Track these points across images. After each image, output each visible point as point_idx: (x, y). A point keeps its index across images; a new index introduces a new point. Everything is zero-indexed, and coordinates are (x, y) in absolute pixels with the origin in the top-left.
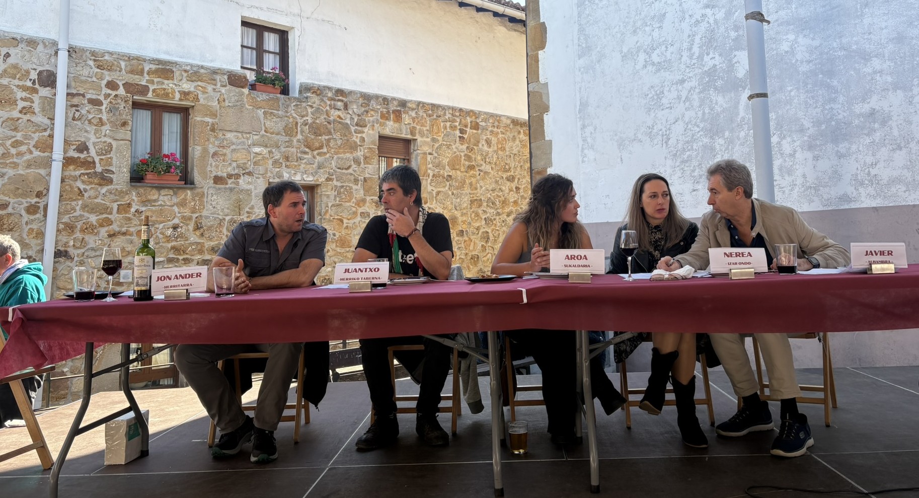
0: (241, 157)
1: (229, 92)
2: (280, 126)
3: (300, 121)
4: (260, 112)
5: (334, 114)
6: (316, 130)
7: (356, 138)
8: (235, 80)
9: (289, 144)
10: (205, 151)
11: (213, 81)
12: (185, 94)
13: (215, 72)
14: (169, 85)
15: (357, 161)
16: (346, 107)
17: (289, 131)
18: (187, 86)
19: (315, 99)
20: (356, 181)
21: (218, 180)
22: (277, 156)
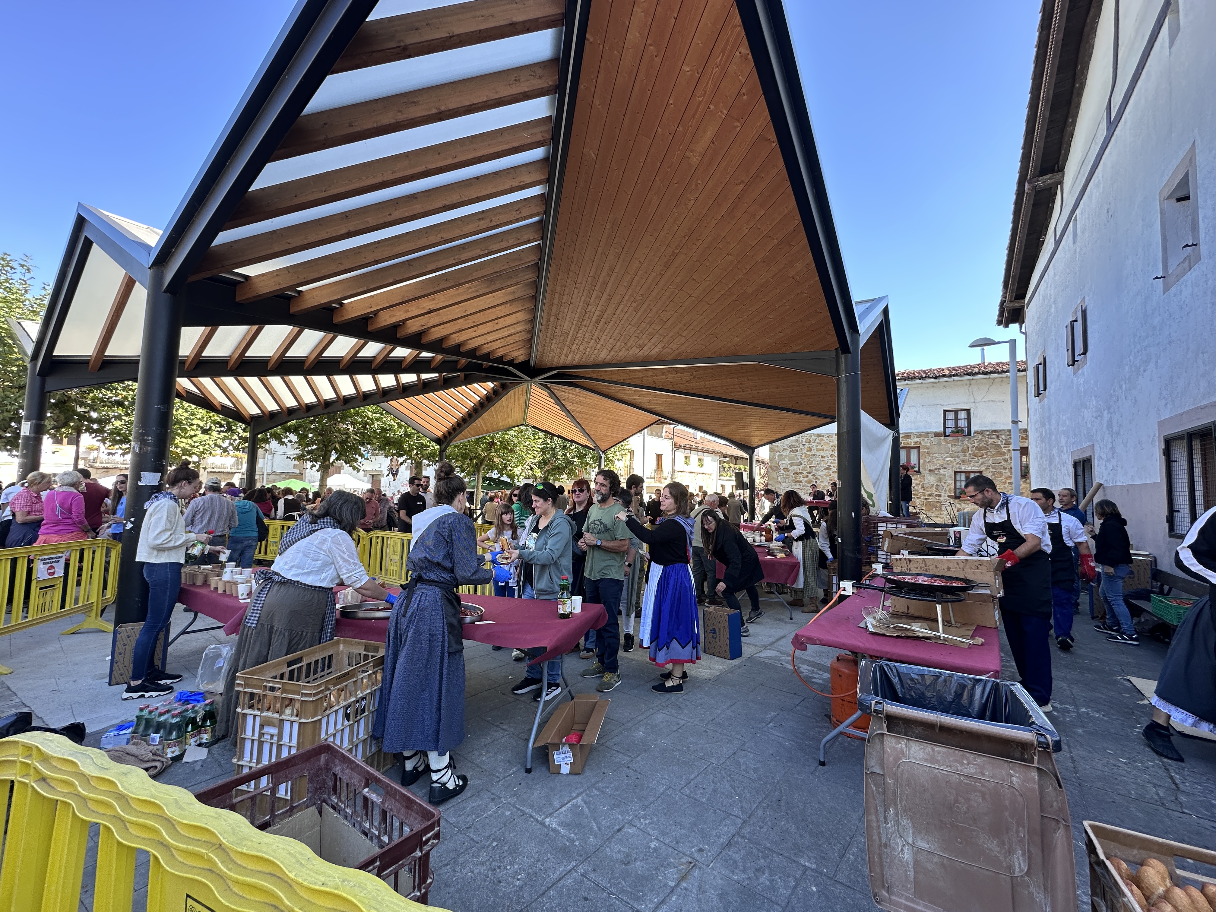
0: (941, 462)
1: (935, 440)
2: (960, 449)
3: (970, 446)
4: (950, 445)
5: (991, 441)
6: (979, 449)
7: (1005, 450)
8: (937, 435)
9: (965, 455)
10: (925, 461)
11: (928, 437)
12: (916, 443)
13: (928, 433)
14: (909, 440)
15: (1006, 460)
16: (998, 437)
17: (964, 451)
18: (916, 440)
19: (980, 437)
20: (1005, 469)
21: (930, 471)
22: (958, 460)
